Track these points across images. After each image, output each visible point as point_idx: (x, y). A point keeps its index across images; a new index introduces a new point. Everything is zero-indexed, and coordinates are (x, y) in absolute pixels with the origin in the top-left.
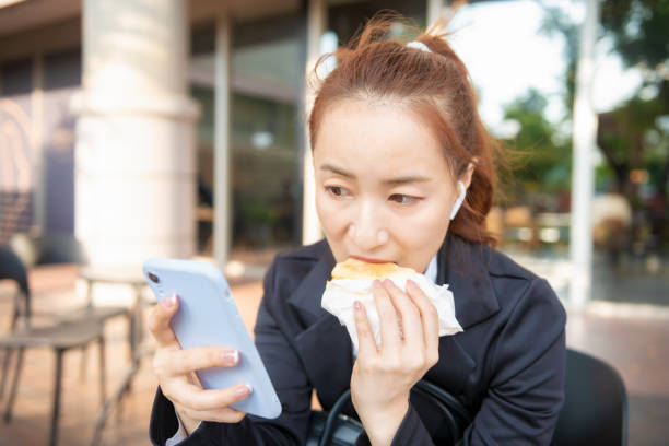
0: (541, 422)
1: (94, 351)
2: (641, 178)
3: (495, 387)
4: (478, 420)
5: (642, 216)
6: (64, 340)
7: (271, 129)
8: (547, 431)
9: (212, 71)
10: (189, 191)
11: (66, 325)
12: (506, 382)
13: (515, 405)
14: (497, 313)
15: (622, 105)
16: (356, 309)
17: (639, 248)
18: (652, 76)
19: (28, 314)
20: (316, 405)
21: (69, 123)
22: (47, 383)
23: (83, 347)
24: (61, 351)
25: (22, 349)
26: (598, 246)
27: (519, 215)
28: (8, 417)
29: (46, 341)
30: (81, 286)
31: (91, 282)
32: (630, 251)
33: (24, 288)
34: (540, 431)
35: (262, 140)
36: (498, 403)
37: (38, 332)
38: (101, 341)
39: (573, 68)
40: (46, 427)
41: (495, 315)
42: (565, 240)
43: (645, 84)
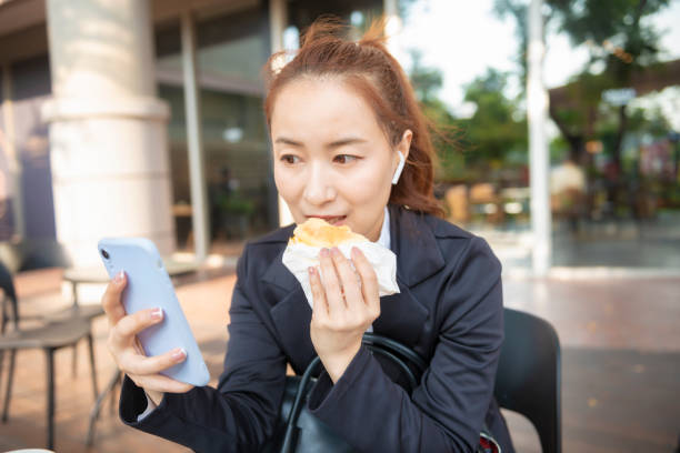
0: (485, 357)
1: (83, 348)
2: (596, 148)
3: (445, 331)
4: (433, 364)
5: (598, 184)
6: (54, 340)
7: (241, 125)
8: (490, 364)
9: (180, 70)
10: (165, 188)
11: (54, 325)
12: (452, 325)
13: (462, 344)
14: (444, 268)
15: (574, 80)
16: (311, 273)
17: (597, 215)
18: (599, 52)
19: (17, 318)
20: (290, 372)
21: (42, 130)
22: (41, 383)
23: (74, 345)
24: (51, 351)
25: (14, 351)
26: (556, 215)
27: (483, 191)
28: (5, 418)
29: (37, 342)
30: (67, 288)
31: (75, 283)
32: (589, 218)
33: (11, 294)
34: (483, 365)
35: (233, 135)
36: (447, 345)
37: (27, 334)
38: (90, 339)
39: (524, 48)
40: (43, 423)
41: (440, 270)
42: (526, 212)
43: (593, 60)
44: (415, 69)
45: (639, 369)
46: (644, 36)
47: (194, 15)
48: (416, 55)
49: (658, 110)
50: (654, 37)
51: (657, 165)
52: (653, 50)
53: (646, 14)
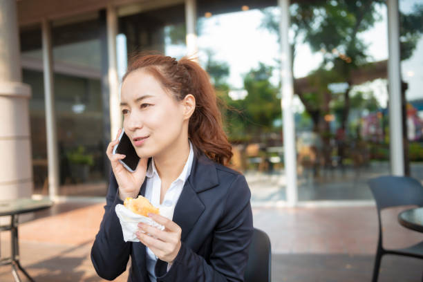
2: (332, 119)
7: (84, 101)
9: (41, 61)
18: (329, 56)
27: (253, 149)
35: (79, 109)
42: (282, 163)
43: (325, 62)
44: (209, 62)
45: (348, 267)
46: (358, 46)
47: (50, 23)
48: (210, 53)
49: (371, 93)
50: (364, 47)
51: (372, 130)
52: (364, 56)
53: (360, 31)
